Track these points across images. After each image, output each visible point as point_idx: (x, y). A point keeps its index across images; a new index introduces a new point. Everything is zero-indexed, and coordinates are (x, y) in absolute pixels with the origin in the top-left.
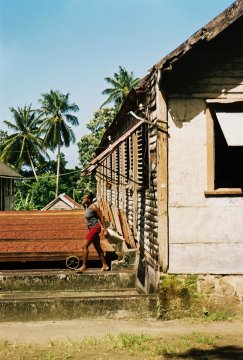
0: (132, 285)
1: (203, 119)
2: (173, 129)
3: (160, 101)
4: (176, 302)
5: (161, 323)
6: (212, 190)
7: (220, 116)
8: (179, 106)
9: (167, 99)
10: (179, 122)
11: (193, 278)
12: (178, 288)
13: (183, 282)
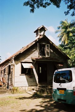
0: (6, 89)
1: (20, 64)
2: (15, 65)
3: (14, 61)
4: (15, 91)
5: (13, 94)
6: (21, 74)
7: (22, 64)
8: (16, 62)
9: (15, 61)
10: (16, 64)
11: (18, 87)
12: (15, 89)
13: (16, 88)
